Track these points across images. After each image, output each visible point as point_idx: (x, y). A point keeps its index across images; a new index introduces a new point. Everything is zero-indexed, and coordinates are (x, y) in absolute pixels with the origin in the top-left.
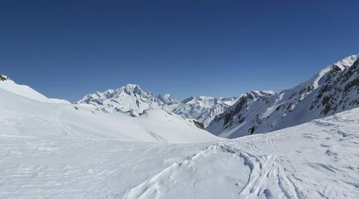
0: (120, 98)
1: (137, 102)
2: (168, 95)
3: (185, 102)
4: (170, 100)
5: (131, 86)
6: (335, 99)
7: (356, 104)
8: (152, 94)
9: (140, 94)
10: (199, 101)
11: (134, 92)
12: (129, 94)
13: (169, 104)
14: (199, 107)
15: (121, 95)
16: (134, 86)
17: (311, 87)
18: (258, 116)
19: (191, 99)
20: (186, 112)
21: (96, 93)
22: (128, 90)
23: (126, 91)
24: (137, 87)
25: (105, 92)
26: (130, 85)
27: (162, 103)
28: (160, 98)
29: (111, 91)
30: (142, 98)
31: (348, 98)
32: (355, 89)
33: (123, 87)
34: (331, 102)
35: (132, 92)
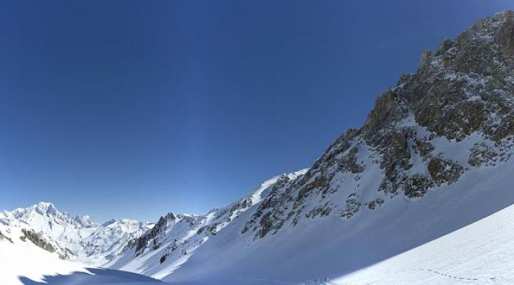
1: (50, 223)
2: (88, 217)
3: (105, 225)
4: (90, 222)
5: (44, 205)
6: (281, 213)
7: (320, 215)
8: (68, 215)
9: (54, 214)
10: (121, 225)
11: (48, 212)
12: (42, 214)
13: (88, 227)
14: (120, 232)
15: (31, 214)
16: (48, 204)
17: (248, 202)
18: (176, 241)
19: (113, 221)
20: (105, 237)
21: (3, 212)
22: (40, 209)
23: (37, 210)
24: (51, 206)
25: (14, 212)
26: (43, 203)
27: (79, 226)
28: (78, 220)
29: (20, 210)
30: (56, 218)
31: (303, 207)
32: (318, 193)
33: (35, 206)
34: (274, 216)
35: (44, 212)
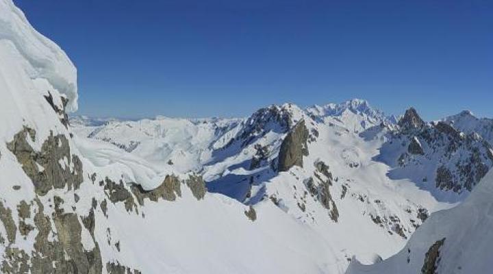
0: (344, 116)
1: (364, 123)
5: (358, 102)
9: (368, 112)
11: (361, 110)
12: (355, 112)
15: (345, 112)
16: (362, 102)
22: (354, 107)
23: (351, 109)
24: (365, 103)
25: (325, 107)
29: (332, 106)
30: (369, 117)
33: (348, 103)
35: (358, 110)
